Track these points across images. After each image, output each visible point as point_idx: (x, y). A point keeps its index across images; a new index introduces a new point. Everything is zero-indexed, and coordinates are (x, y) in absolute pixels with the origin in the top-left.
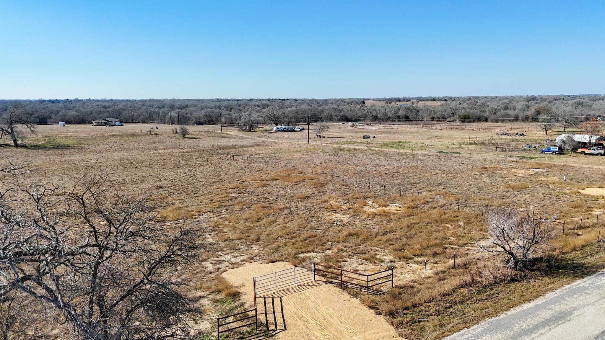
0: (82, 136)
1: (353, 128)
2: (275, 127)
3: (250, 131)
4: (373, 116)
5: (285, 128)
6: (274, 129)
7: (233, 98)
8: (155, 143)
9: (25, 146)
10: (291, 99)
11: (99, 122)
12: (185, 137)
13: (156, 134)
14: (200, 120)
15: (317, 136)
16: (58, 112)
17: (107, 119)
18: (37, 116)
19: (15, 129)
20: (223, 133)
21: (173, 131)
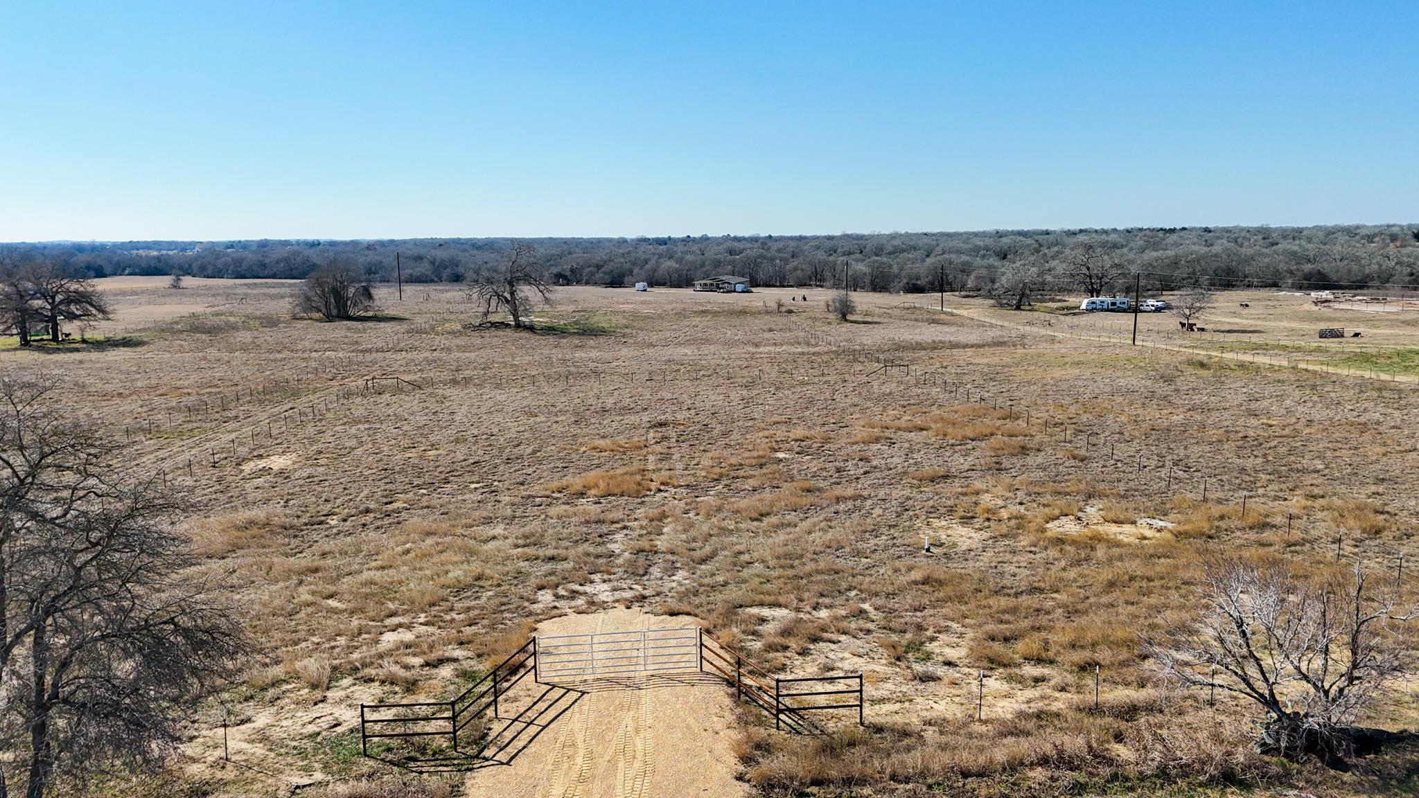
0: (645, 310)
1: (1317, 308)
2: (1086, 301)
3: (1018, 308)
4: (1412, 274)
5: (1113, 304)
6: (1083, 306)
7: (1036, 228)
8: (771, 330)
9: (531, 328)
10: (1192, 229)
11: (706, 284)
12: (846, 320)
13: (790, 312)
14: (919, 282)
15: (1183, 325)
16: (646, 261)
17: (722, 278)
18: (608, 270)
19: (519, 295)
20: (945, 313)
21: (828, 306)
